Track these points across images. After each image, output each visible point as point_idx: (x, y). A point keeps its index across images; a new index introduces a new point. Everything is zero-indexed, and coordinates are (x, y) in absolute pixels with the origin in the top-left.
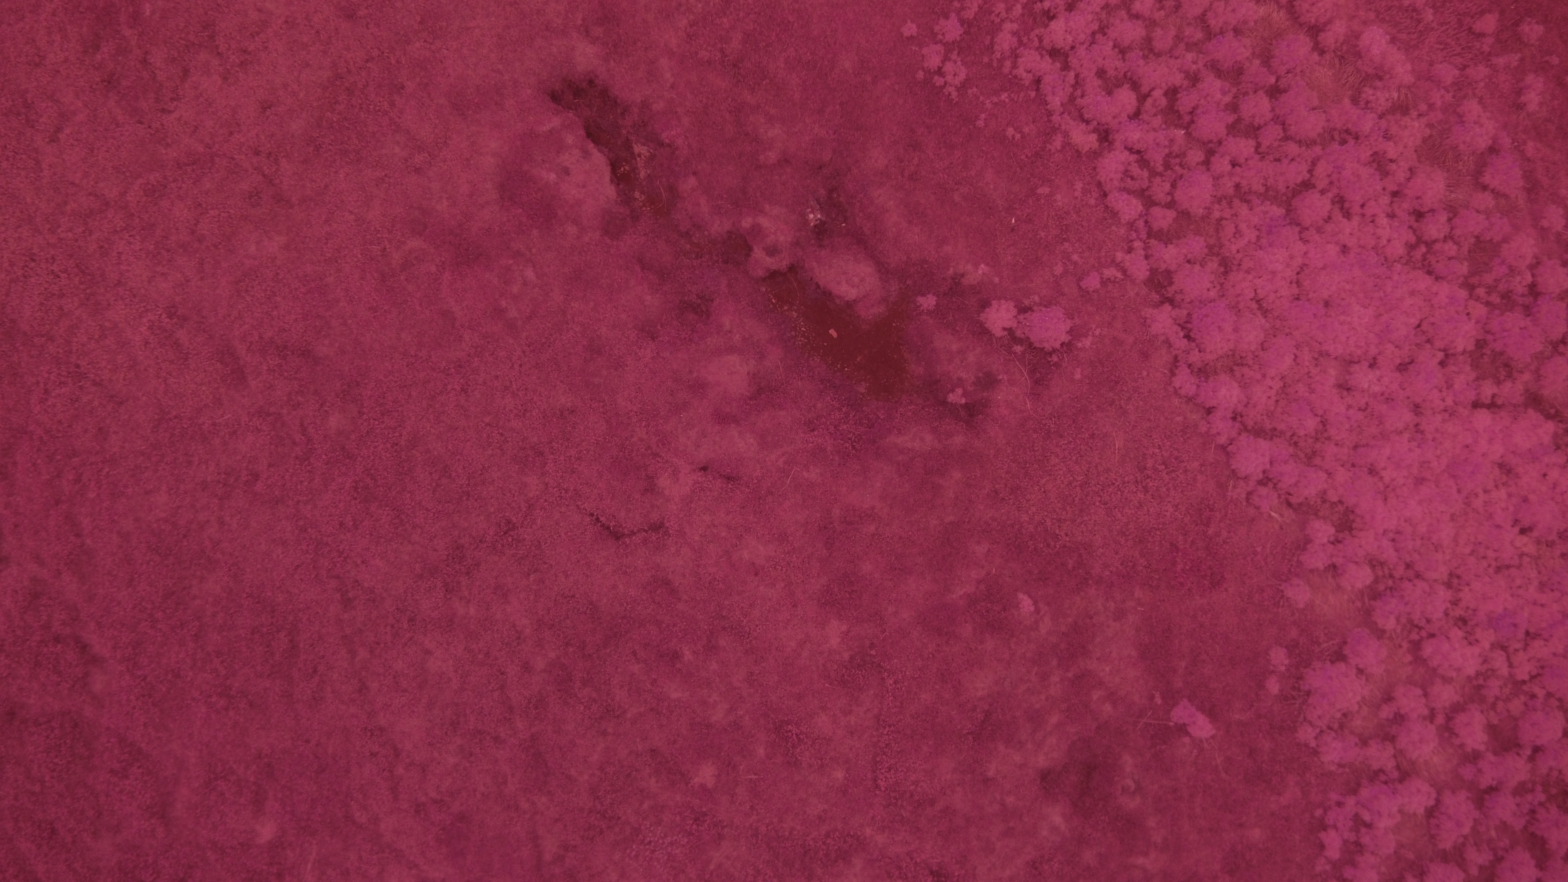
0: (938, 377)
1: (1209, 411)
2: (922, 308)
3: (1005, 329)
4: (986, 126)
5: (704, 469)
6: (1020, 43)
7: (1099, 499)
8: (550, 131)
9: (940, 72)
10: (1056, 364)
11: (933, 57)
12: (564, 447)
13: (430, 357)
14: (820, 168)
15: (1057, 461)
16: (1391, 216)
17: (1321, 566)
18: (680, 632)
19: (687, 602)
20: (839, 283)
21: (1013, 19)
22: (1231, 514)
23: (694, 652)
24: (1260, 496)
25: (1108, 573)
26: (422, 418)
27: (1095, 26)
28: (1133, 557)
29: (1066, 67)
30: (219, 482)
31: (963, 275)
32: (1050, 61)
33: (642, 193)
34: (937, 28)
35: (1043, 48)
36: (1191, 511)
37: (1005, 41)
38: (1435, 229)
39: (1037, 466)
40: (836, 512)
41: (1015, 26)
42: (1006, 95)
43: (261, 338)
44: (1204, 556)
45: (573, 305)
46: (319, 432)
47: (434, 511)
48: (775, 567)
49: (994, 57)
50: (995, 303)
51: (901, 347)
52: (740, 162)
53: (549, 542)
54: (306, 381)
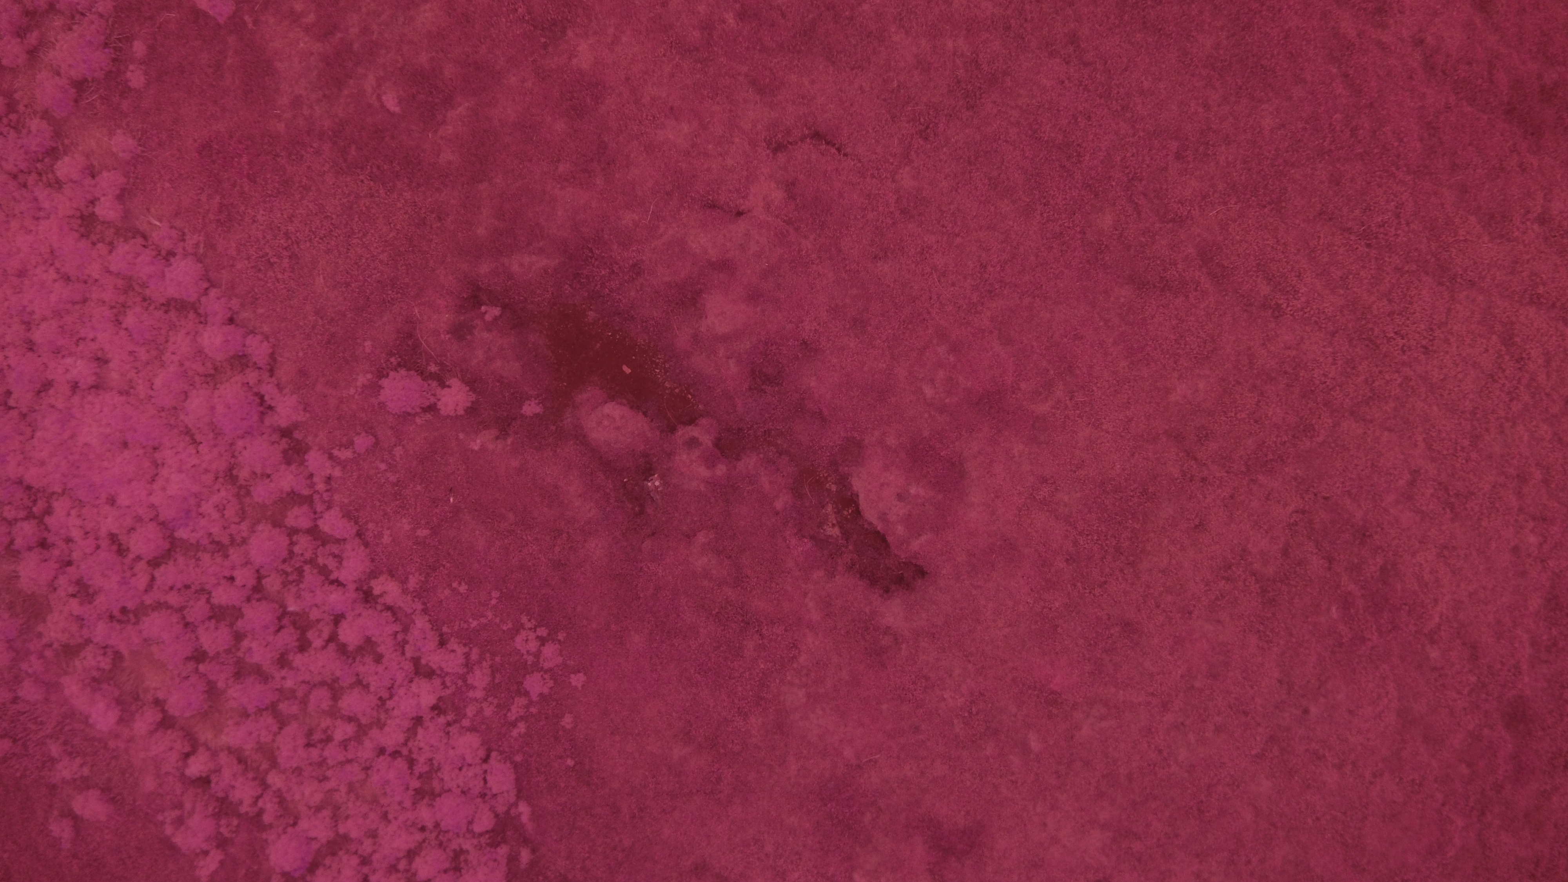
0: (513, 332)
1: (231, 321)
2: (537, 401)
3: (449, 387)
4: (489, 593)
5: (740, 214)
6: (464, 679)
7: (333, 221)
8: (920, 535)
9: (543, 641)
10: (391, 354)
11: (551, 654)
12: (880, 221)
13: (1020, 298)
14: (653, 534)
15: (381, 257)
16: (69, 540)
17: (105, 174)
18: (741, 42)
19: (739, 74)
20: (622, 417)
21: (475, 703)
22: (198, 219)
23: (724, 22)
24: (171, 238)
25: (315, 145)
26: (1022, 235)
27: (389, 704)
28: (292, 166)
29: (416, 661)
30: (1213, 146)
31: (497, 438)
32: (431, 664)
33: (829, 491)
34: (551, 683)
35: (439, 676)
36: (240, 218)
37: (480, 679)
38: (26, 530)
39: (401, 249)
40: (599, 181)
41: (470, 694)
42: (472, 626)
43: (1187, 297)
44: (221, 173)
45: (884, 365)
46: (1120, 207)
47: (1000, 142)
48: (654, 118)
49: (489, 663)
50: (461, 412)
51: (555, 362)
52: (733, 530)
53: (884, 122)
54: (1139, 259)
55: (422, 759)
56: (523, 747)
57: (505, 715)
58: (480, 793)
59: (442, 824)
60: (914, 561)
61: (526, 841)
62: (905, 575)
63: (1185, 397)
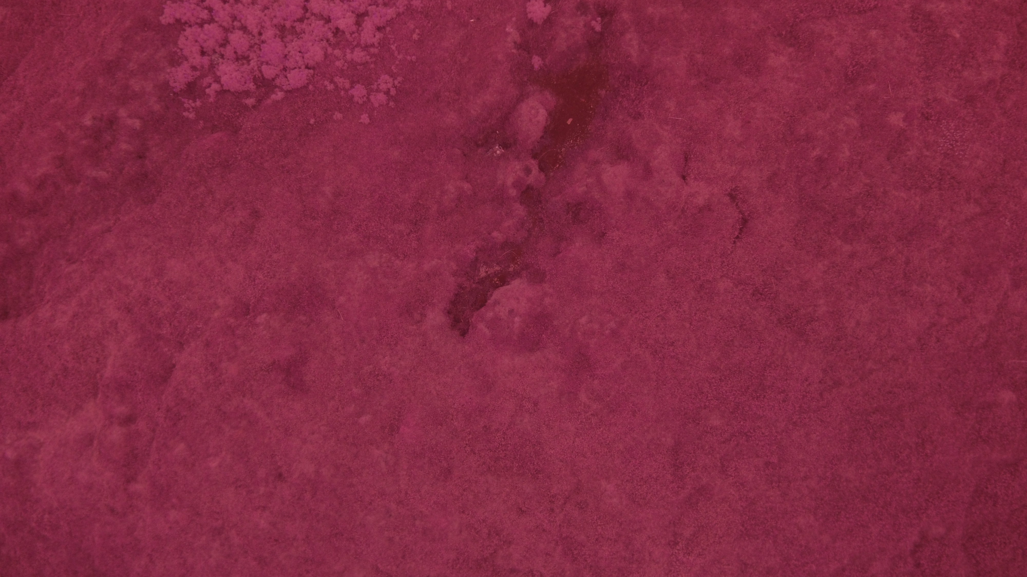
0: (585, 42)
2: (541, 65)
3: (545, 6)
4: (414, 55)
5: (684, 178)
6: (358, 45)
8: (488, 328)
11: (379, 99)
12: (693, 271)
13: (654, 372)
14: (465, 155)
18: (801, 162)
19: (779, 164)
20: (538, 122)
21: (343, 55)
23: (813, 149)
26: (697, 367)
29: (366, 13)
30: (779, 486)
32: (365, 23)
33: (509, 267)
34: (361, 102)
35: (358, 29)
37: (358, 55)
40: (693, 82)
41: (348, 51)
42: (392, 46)
43: (673, 482)
46: (726, 429)
47: (759, 344)
48: (741, 112)
49: (369, 60)
50: (529, 16)
51: (569, 74)
52: (475, 207)
53: (761, 264)
54: (694, 446)
55: (304, 26)
56: (318, 90)
57: (337, 75)
58: (286, 67)
59: (265, 45)
60: (471, 327)
61: (259, 101)
62: (461, 324)
63: (605, 491)
